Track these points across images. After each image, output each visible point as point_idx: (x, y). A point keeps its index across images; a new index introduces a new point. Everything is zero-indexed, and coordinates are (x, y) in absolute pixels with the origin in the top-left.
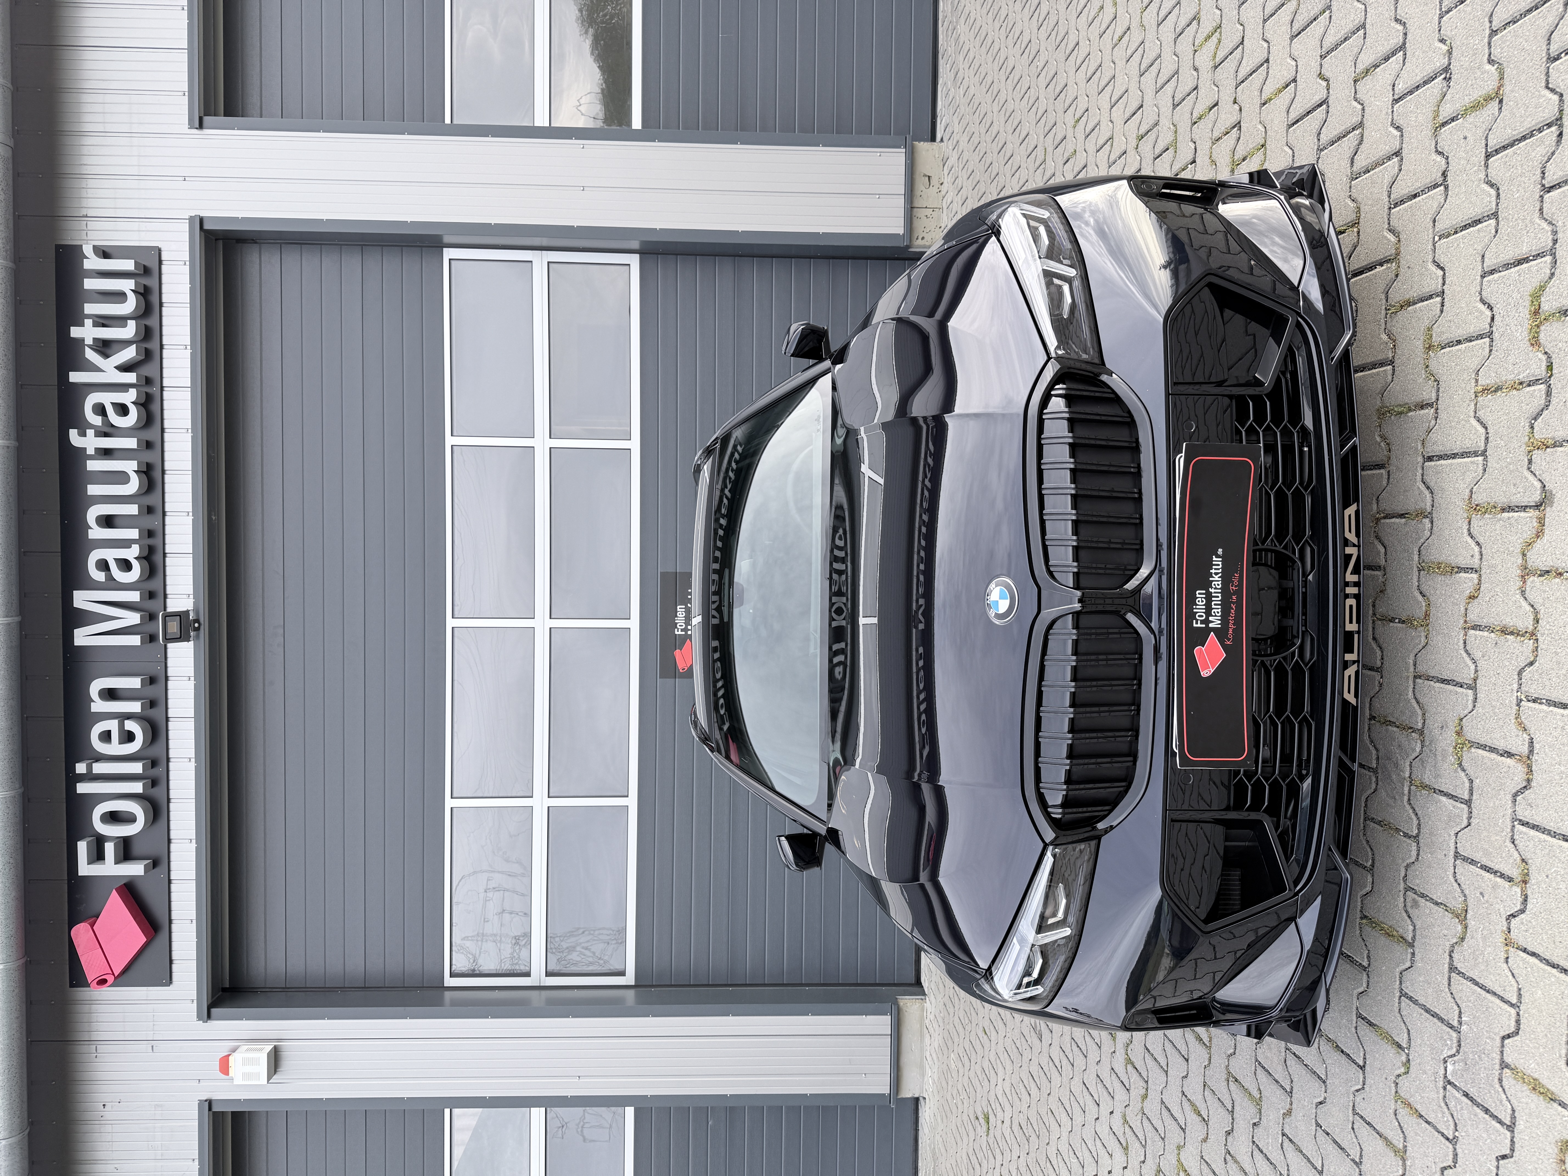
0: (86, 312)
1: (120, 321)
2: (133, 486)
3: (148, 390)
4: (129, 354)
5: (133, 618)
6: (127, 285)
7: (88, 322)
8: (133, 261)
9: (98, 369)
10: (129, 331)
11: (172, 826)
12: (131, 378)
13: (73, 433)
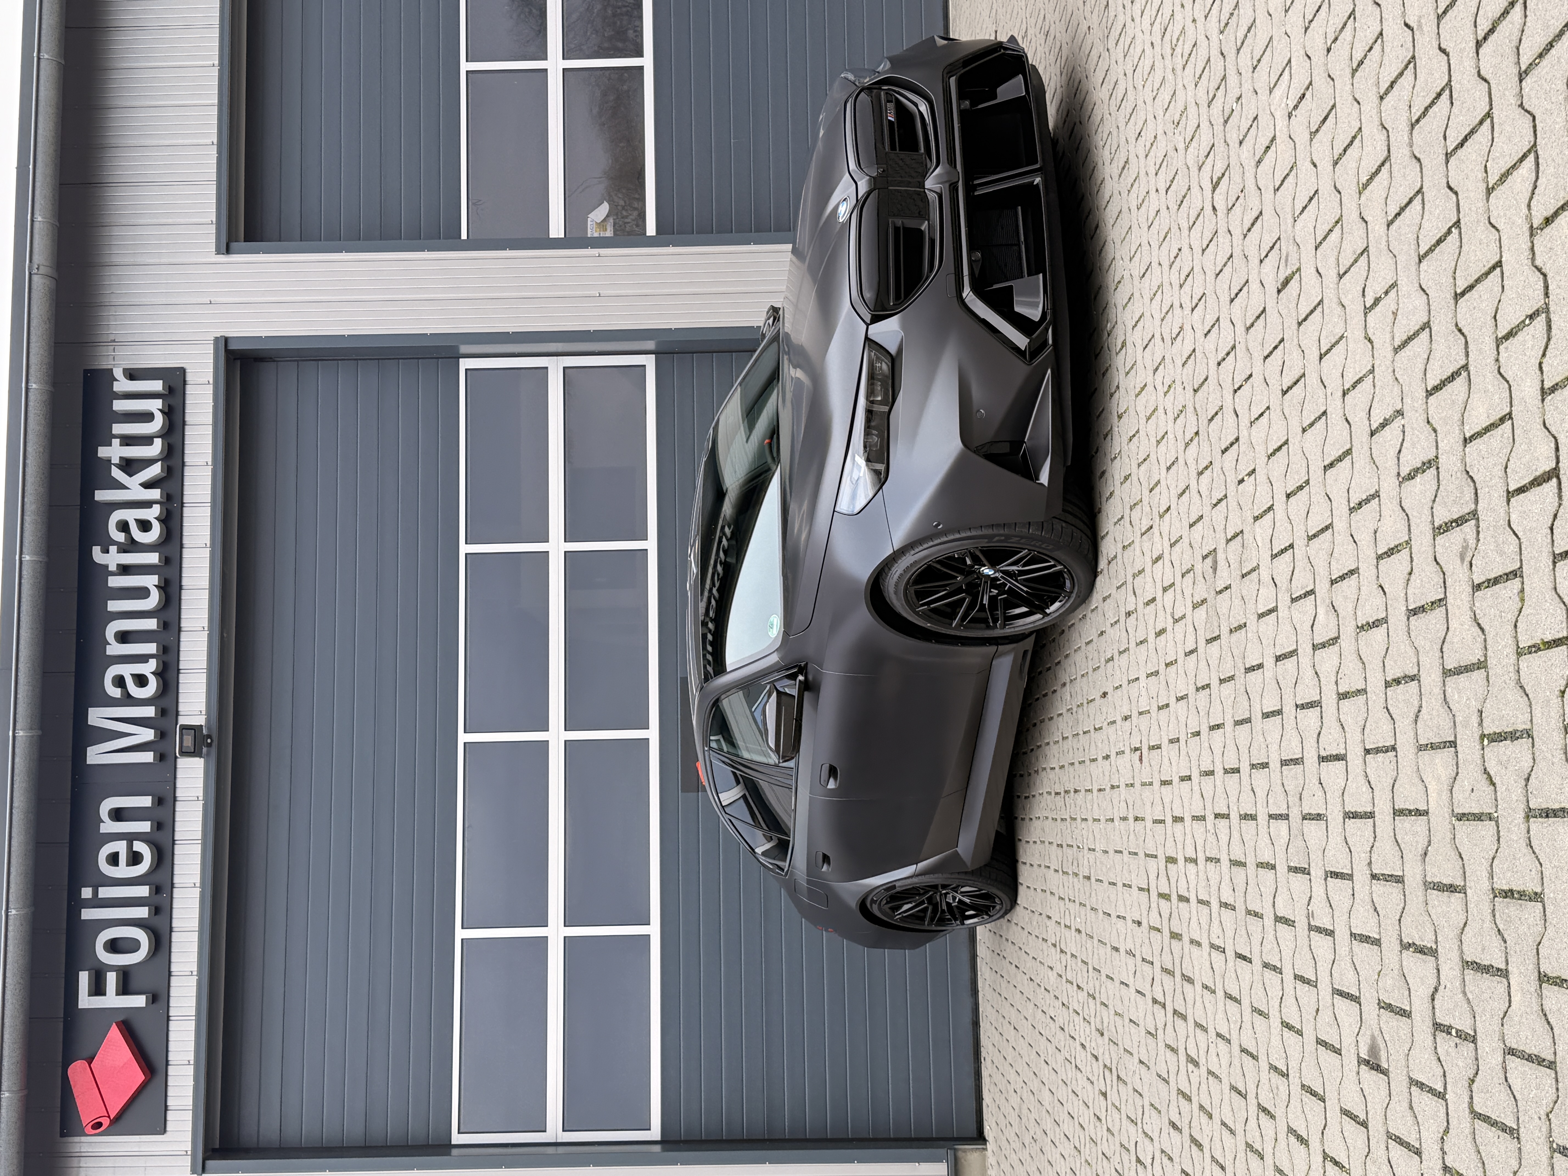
0: (114, 432)
1: (147, 440)
2: (153, 601)
3: (169, 507)
4: (155, 470)
5: (147, 735)
6: (155, 406)
7: (116, 442)
8: (161, 382)
9: (124, 487)
10: (156, 448)
11: (173, 959)
12: (155, 494)
13: (96, 551)
